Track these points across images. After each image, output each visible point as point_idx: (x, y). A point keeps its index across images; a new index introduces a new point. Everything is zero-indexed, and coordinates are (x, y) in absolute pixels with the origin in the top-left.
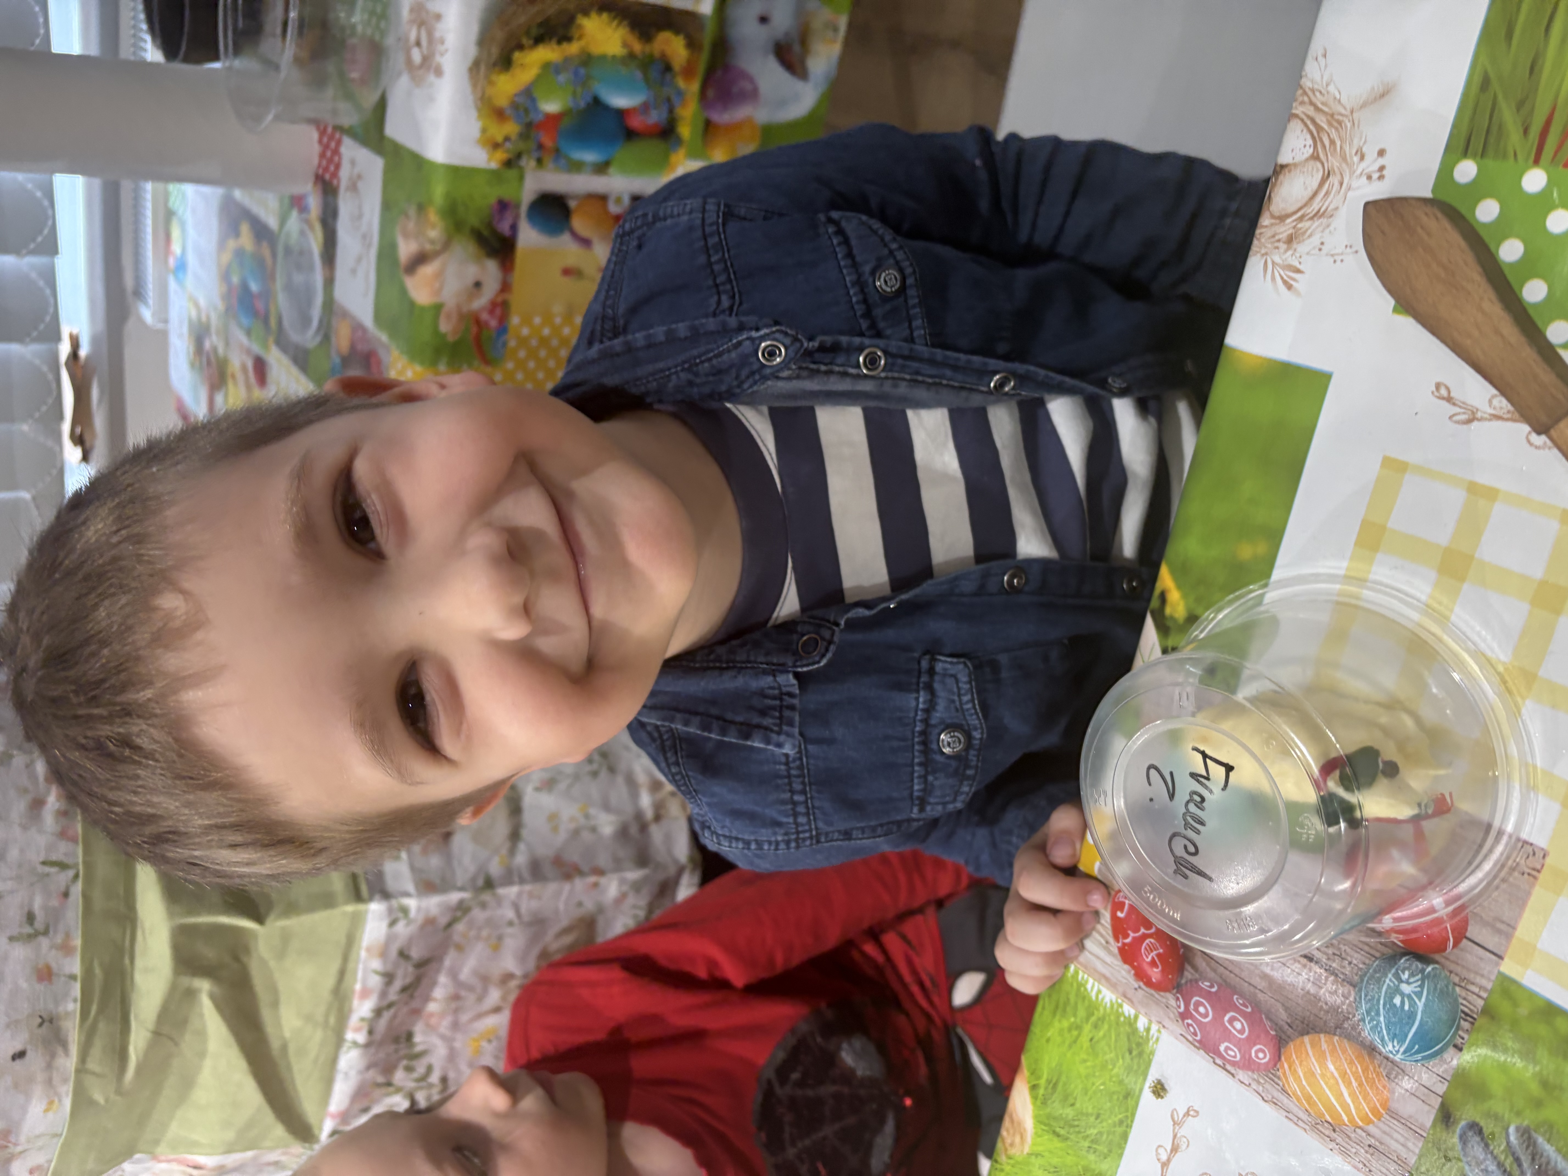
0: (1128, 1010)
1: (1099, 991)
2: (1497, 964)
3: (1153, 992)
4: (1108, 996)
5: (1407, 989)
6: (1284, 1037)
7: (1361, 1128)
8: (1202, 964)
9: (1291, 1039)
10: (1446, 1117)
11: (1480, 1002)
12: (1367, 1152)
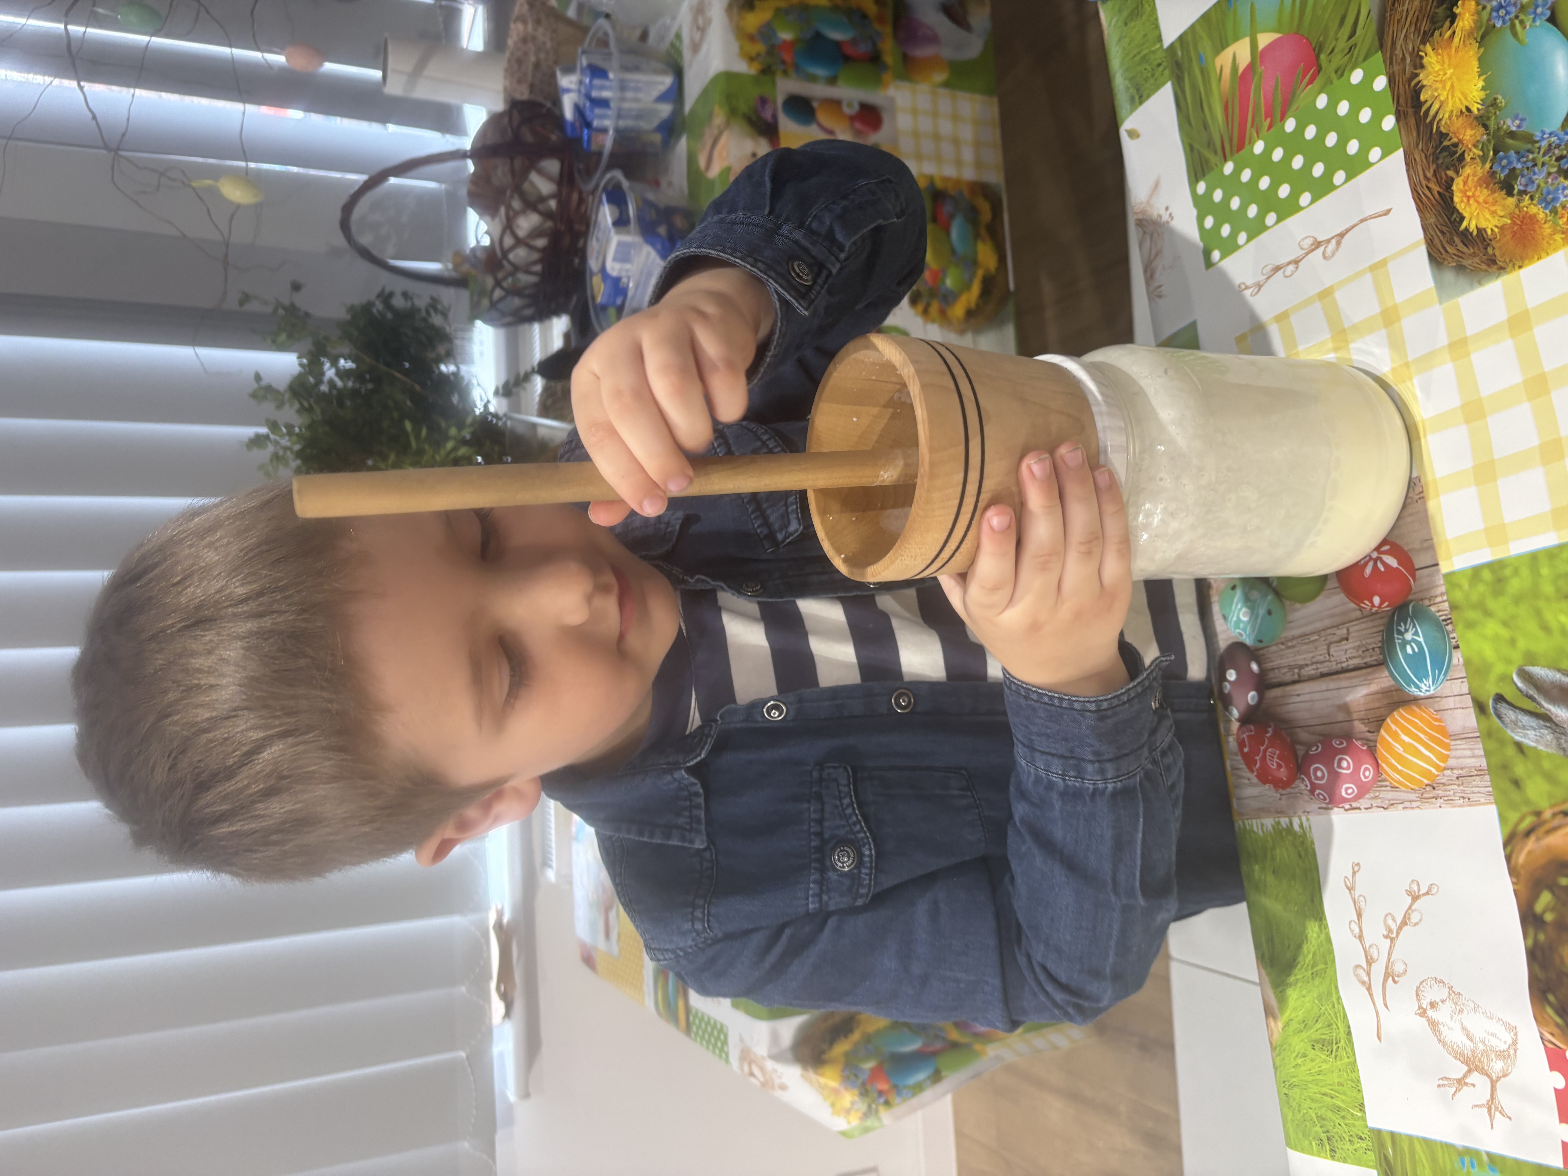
0: (1284, 822)
1: (1262, 826)
2: (1439, 571)
4: (1269, 824)
5: (1408, 636)
6: (1372, 744)
7: (1445, 769)
8: (1304, 736)
9: (1376, 741)
10: (1480, 708)
11: (1446, 604)
12: (1459, 785)
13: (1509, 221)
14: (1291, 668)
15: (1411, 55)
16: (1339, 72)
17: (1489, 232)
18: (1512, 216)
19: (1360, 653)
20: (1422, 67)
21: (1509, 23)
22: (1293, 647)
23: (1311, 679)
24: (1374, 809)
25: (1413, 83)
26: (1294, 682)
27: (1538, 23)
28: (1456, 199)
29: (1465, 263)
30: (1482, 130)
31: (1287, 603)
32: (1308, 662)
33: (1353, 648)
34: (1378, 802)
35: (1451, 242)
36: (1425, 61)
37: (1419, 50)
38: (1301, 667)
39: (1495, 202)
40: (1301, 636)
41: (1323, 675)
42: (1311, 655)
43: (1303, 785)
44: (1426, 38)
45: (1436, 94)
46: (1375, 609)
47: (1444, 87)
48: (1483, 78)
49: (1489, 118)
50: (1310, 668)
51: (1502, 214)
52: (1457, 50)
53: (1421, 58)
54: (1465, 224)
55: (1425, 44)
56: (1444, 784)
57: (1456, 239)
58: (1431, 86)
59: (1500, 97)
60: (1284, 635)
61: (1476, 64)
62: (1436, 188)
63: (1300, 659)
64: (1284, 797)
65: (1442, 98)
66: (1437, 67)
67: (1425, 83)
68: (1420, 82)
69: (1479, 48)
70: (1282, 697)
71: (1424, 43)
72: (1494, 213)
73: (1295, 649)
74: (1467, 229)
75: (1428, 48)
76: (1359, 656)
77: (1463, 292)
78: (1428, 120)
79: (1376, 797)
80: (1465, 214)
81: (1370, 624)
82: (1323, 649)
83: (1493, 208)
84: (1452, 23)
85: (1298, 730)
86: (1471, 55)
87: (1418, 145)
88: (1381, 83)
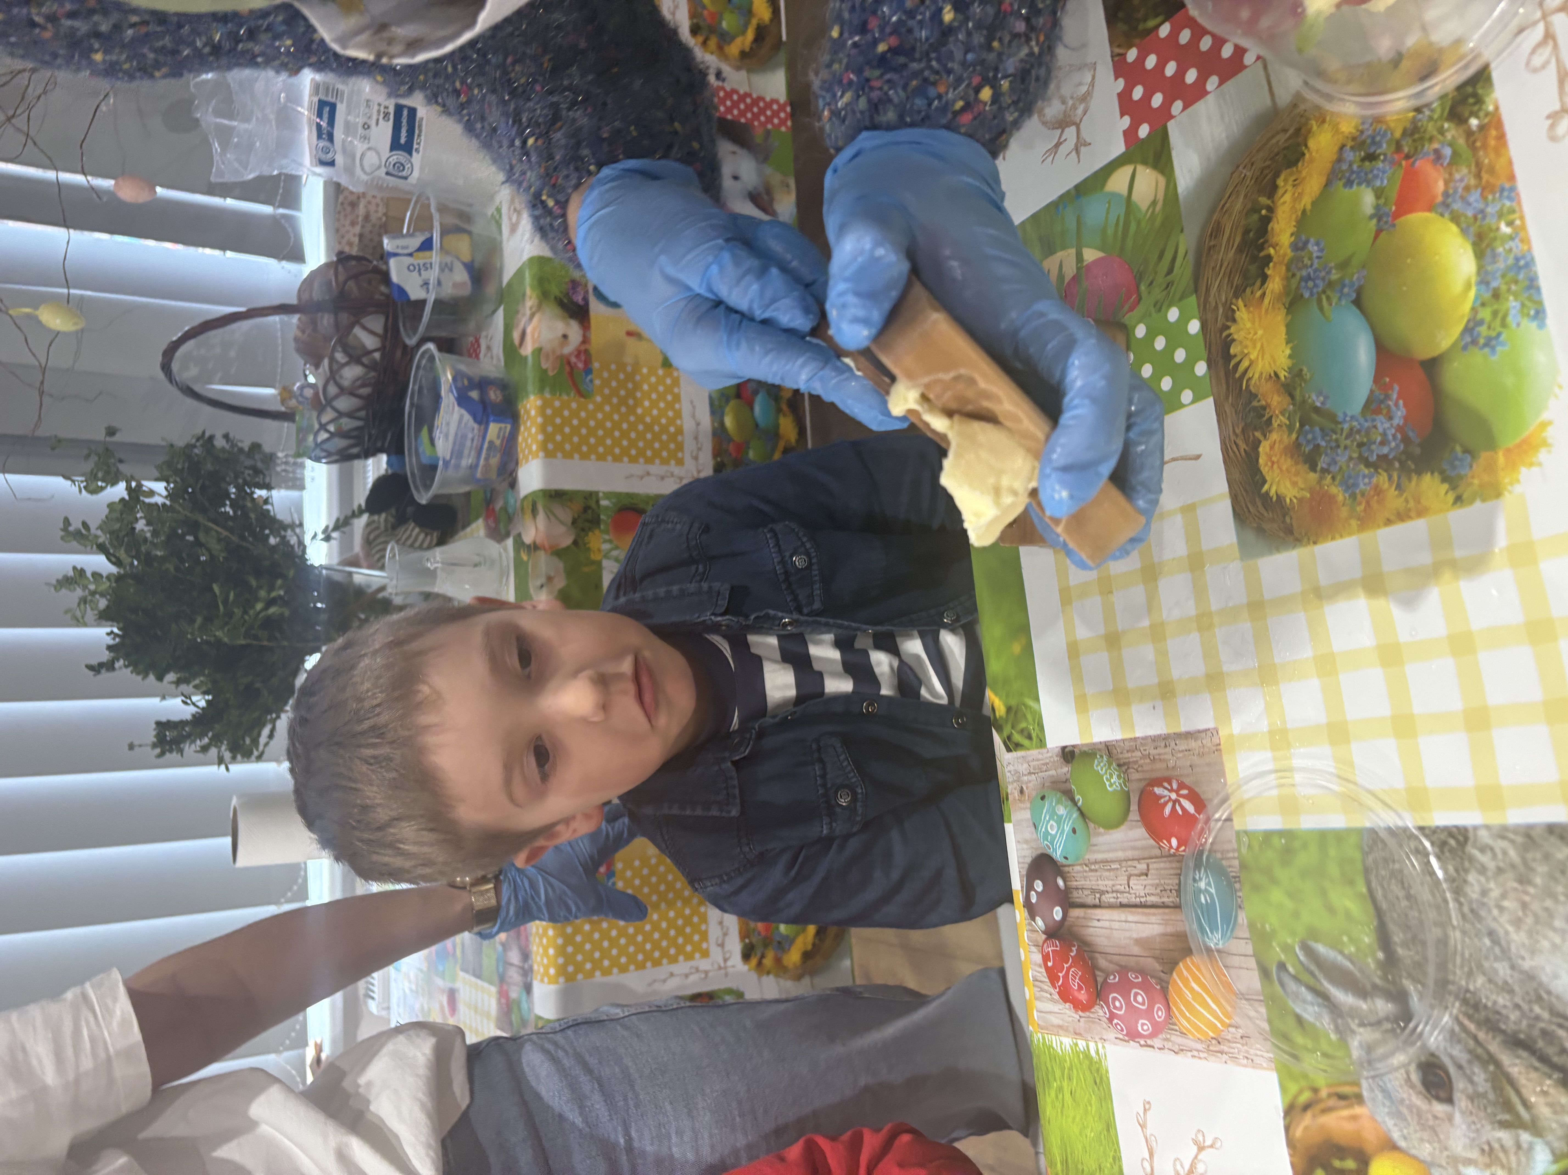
0: (1082, 1044)
1: (1061, 1043)
2: (1232, 827)
3: (1088, 1014)
4: (1067, 1041)
5: (1202, 885)
6: (1164, 985)
7: (1230, 1026)
8: (1102, 962)
9: (1168, 983)
10: (1265, 972)
11: (1236, 863)
12: (1243, 1045)
13: (1308, 495)
14: (1093, 891)
15: (1224, 305)
16: (1158, 306)
17: (1288, 500)
18: (1311, 490)
19: (1158, 891)
20: (1234, 320)
21: (1315, 297)
22: (1096, 871)
23: (1111, 906)
24: (1166, 1051)
25: (1224, 334)
26: (1095, 906)
27: (1343, 302)
28: (1261, 461)
29: (1266, 526)
30: (1288, 399)
31: (1091, 825)
32: (1109, 889)
33: (1152, 885)
34: (1168, 1045)
35: (1254, 503)
36: (1238, 315)
37: (1231, 304)
38: (1102, 893)
39: (1297, 474)
40: (1102, 862)
41: (1122, 906)
42: (1110, 883)
43: (1100, 1011)
44: (1238, 293)
45: (1246, 351)
46: (1172, 851)
47: (1255, 347)
48: (1290, 345)
49: (1295, 389)
50: (1110, 895)
51: (1303, 486)
52: (1267, 310)
53: (1233, 311)
54: (1266, 487)
55: (1237, 298)
56: (1229, 1041)
57: (1259, 503)
58: (1241, 342)
59: (1305, 369)
60: (1087, 857)
61: (1283, 330)
62: (1243, 446)
63: (1102, 884)
64: (1082, 1020)
65: (1253, 357)
66: (1249, 325)
67: (1236, 337)
68: (1230, 335)
69: (1287, 314)
70: (1084, 918)
71: (1236, 296)
72: (1294, 484)
73: (1098, 874)
74: (1267, 493)
75: (1240, 303)
76: (1158, 894)
77: (1262, 555)
78: (1237, 375)
79: (1167, 1040)
80: (1267, 478)
81: (1168, 865)
82: (1123, 880)
83: (1295, 479)
84: (1263, 282)
85: (1097, 955)
86: (1279, 320)
87: (1227, 398)
88: (1194, 326)
